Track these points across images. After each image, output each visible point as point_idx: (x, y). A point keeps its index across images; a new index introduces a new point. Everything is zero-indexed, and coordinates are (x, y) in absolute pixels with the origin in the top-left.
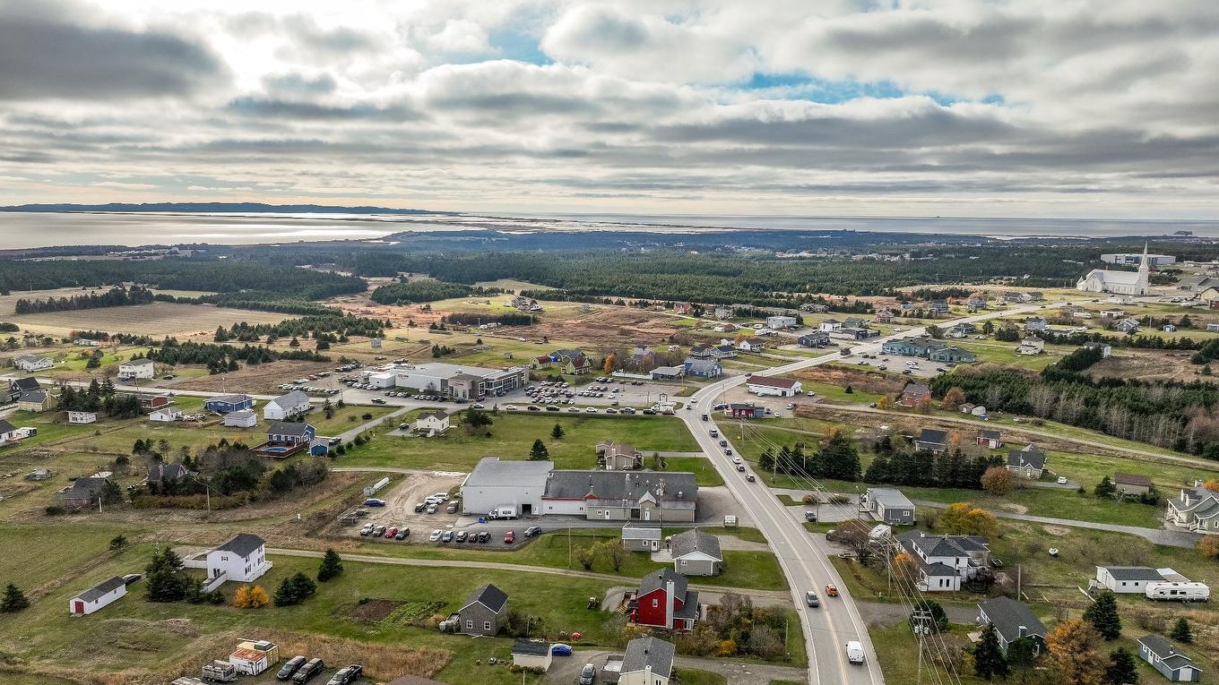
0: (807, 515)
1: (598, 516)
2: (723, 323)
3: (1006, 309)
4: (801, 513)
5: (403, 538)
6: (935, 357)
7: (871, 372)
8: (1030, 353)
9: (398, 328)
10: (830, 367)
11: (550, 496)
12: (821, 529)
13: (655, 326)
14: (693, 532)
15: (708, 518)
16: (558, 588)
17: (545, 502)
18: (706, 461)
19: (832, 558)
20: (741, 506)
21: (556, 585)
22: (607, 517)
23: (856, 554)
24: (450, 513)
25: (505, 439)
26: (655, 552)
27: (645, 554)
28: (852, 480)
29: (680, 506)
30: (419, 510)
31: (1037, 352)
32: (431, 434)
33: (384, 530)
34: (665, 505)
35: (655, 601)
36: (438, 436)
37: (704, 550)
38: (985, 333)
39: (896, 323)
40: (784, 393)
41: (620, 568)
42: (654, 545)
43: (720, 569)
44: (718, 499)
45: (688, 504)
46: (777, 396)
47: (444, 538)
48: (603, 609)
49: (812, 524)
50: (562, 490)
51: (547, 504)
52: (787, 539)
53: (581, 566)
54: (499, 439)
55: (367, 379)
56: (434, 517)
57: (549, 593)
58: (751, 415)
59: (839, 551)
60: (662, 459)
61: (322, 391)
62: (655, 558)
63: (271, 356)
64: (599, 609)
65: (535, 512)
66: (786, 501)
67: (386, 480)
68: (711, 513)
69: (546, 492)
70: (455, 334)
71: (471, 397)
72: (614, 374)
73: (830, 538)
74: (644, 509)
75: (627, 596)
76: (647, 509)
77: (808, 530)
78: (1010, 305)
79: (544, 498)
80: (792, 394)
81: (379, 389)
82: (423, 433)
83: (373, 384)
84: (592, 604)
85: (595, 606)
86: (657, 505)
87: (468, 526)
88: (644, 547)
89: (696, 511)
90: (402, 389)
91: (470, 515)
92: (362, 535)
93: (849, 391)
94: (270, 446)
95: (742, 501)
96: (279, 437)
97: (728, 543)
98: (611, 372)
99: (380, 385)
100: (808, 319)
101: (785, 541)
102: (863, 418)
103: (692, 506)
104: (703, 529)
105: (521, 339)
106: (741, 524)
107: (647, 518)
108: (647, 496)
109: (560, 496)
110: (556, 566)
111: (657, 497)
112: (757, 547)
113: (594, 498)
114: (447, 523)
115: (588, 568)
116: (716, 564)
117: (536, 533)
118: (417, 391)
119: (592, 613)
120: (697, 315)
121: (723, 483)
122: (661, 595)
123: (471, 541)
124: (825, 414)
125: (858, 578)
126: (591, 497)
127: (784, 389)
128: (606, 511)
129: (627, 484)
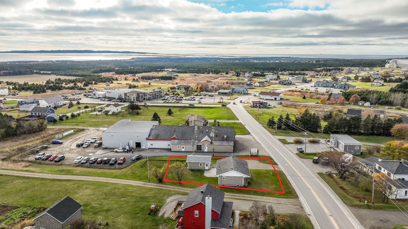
0: (298, 149)
1: (178, 149)
2: (248, 78)
3: (360, 73)
4: (294, 148)
5: (59, 161)
6: (338, 87)
7: (311, 92)
8: (378, 85)
9: (120, 81)
10: (293, 91)
11: (151, 138)
12: (307, 156)
13: (221, 80)
14: (231, 158)
15: (241, 150)
16: (133, 196)
18: (241, 124)
19: (320, 174)
20: (260, 144)
21: (133, 194)
22: (183, 150)
23: (336, 172)
24: (95, 147)
25: (144, 116)
26: (207, 170)
27: (201, 171)
28: (317, 132)
29: (225, 143)
30: (79, 146)
31: (381, 85)
32: (110, 113)
33: (50, 156)
34: (216, 143)
35: (197, 212)
36: (114, 114)
37: (237, 169)
38: (356, 79)
39: (317, 78)
40: (275, 99)
41: (182, 181)
42: (207, 166)
43: (249, 182)
44: (247, 141)
45: (229, 142)
46: (272, 100)
47: (82, 162)
48: (160, 214)
49: (302, 154)
50: (158, 135)
51: (149, 142)
52: (289, 162)
53: (155, 179)
54: (142, 115)
55: (94, 94)
56: (86, 150)
57: (125, 201)
59: (325, 170)
60: (218, 123)
61: (74, 99)
62: (207, 174)
63: (62, 88)
64: (157, 215)
65: (143, 147)
66: (284, 142)
67: (72, 131)
68: (242, 148)
69: (149, 136)
70: (141, 82)
71: (137, 100)
72: (202, 93)
73: (316, 162)
74: (204, 145)
75: (179, 204)
76: (206, 145)
77: (300, 157)
78: (361, 72)
79: (147, 139)
80: (279, 99)
81: (99, 98)
82: (106, 113)
83: (97, 96)
84: (151, 211)
85: (154, 212)
86: (211, 143)
87: (102, 154)
88: (200, 167)
89: (234, 147)
90: (108, 98)
91: (106, 148)
92: (36, 159)
93: (304, 98)
94: (30, 117)
95: (260, 142)
96: (36, 114)
97: (253, 165)
98: (200, 92)
99: (100, 97)
100: (281, 77)
101: (287, 163)
102: (314, 107)
103: (232, 144)
104: (238, 156)
105: (167, 83)
106: (260, 154)
107: (206, 150)
108: (206, 138)
109: (157, 138)
110: (140, 180)
111: (211, 138)
112: (270, 167)
113: (176, 139)
114: (90, 153)
115: (160, 181)
116: (246, 179)
117: (138, 159)
118: (115, 98)
119: (151, 218)
120: (237, 76)
121: (249, 134)
122: (201, 207)
123: (97, 163)
124: (296, 106)
125: (342, 188)
126: (174, 139)
127: (275, 97)
128: (182, 146)
129: (195, 131)
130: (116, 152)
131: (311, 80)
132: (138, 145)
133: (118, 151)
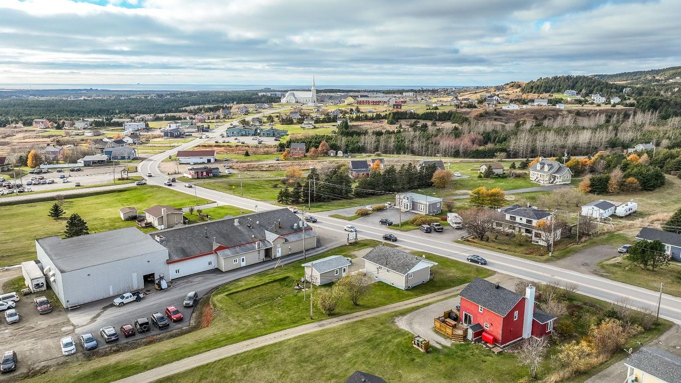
1: (234, 265)
11: (175, 258)
17: (171, 266)
22: (243, 264)
34: (291, 239)
35: (516, 313)
38: (272, 122)
40: (209, 161)
42: (345, 271)
48: (437, 346)
49: (394, 226)
51: (173, 268)
58: (211, 175)
60: (199, 211)
64: (438, 349)
66: (344, 218)
69: (170, 255)
74: (276, 247)
76: (278, 246)
77: (401, 231)
79: (169, 262)
86: (286, 240)
88: (335, 277)
91: (80, 307)
93: (247, 155)
107: (279, 255)
109: (187, 256)
113: (222, 248)
119: (439, 355)
120: (60, 128)
126: (219, 248)
127: (209, 157)
128: (242, 258)
129: (239, 228)
130: (122, 305)
131: (209, 128)
132: (149, 279)
133: (125, 301)
